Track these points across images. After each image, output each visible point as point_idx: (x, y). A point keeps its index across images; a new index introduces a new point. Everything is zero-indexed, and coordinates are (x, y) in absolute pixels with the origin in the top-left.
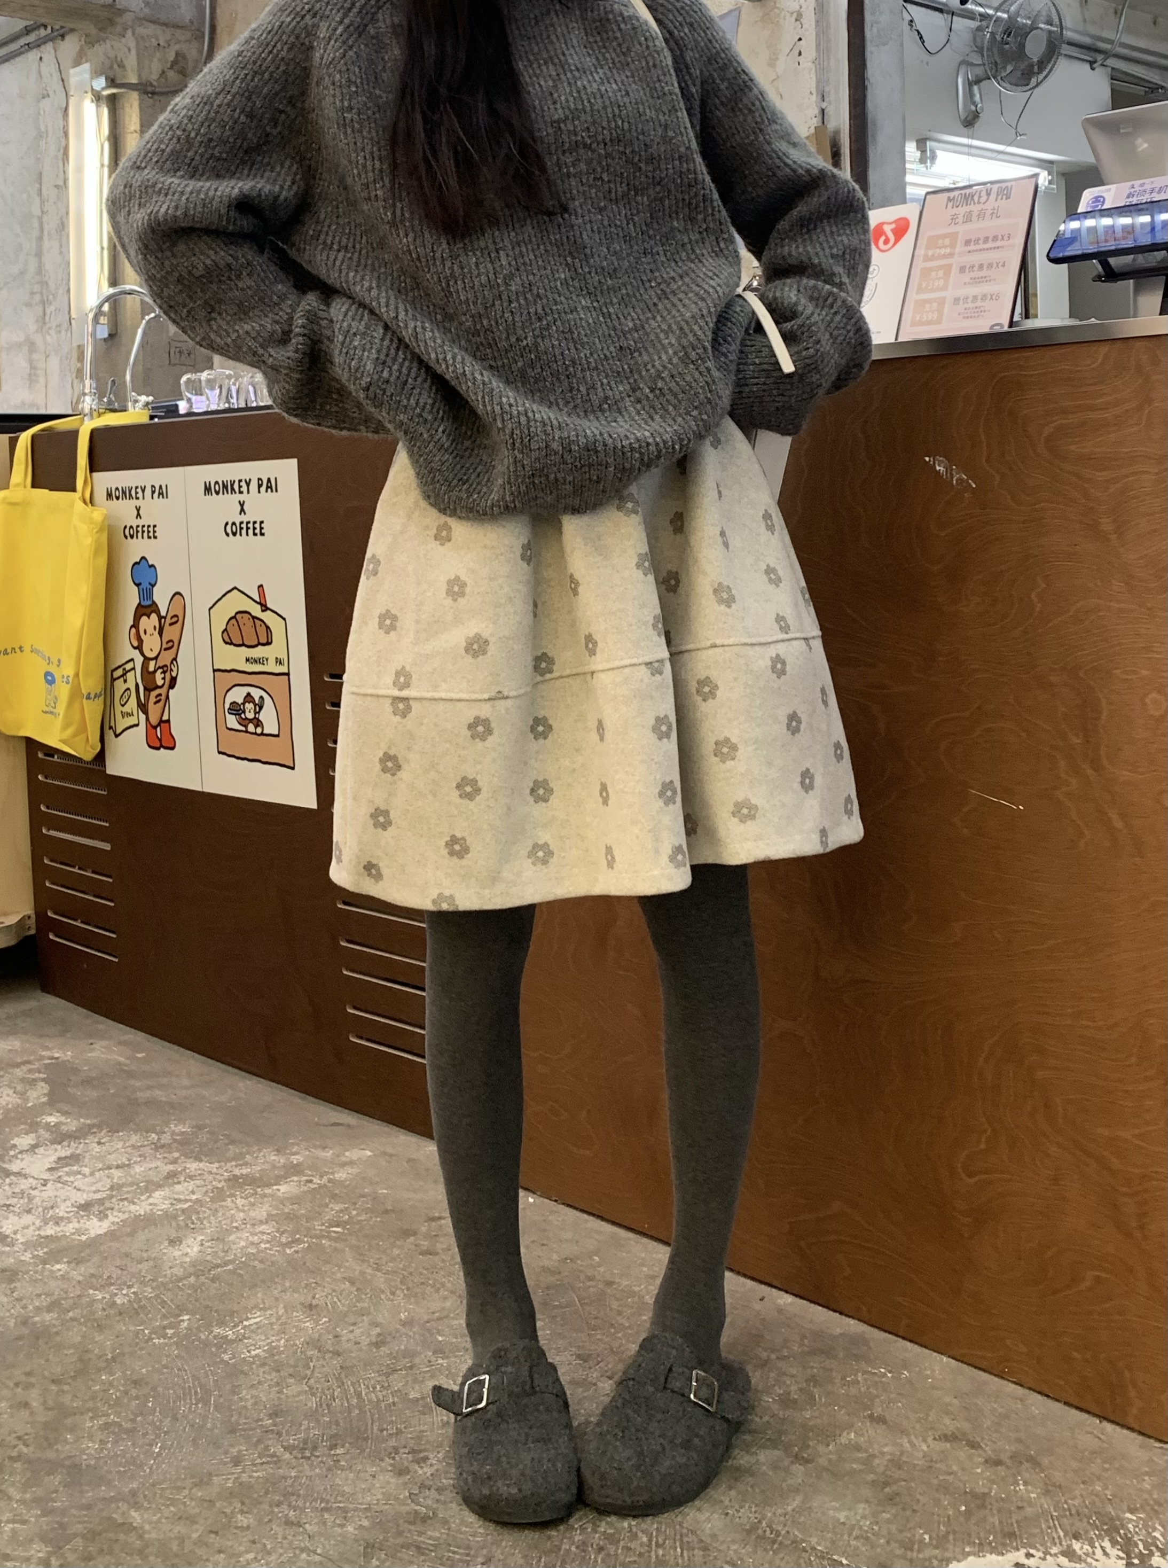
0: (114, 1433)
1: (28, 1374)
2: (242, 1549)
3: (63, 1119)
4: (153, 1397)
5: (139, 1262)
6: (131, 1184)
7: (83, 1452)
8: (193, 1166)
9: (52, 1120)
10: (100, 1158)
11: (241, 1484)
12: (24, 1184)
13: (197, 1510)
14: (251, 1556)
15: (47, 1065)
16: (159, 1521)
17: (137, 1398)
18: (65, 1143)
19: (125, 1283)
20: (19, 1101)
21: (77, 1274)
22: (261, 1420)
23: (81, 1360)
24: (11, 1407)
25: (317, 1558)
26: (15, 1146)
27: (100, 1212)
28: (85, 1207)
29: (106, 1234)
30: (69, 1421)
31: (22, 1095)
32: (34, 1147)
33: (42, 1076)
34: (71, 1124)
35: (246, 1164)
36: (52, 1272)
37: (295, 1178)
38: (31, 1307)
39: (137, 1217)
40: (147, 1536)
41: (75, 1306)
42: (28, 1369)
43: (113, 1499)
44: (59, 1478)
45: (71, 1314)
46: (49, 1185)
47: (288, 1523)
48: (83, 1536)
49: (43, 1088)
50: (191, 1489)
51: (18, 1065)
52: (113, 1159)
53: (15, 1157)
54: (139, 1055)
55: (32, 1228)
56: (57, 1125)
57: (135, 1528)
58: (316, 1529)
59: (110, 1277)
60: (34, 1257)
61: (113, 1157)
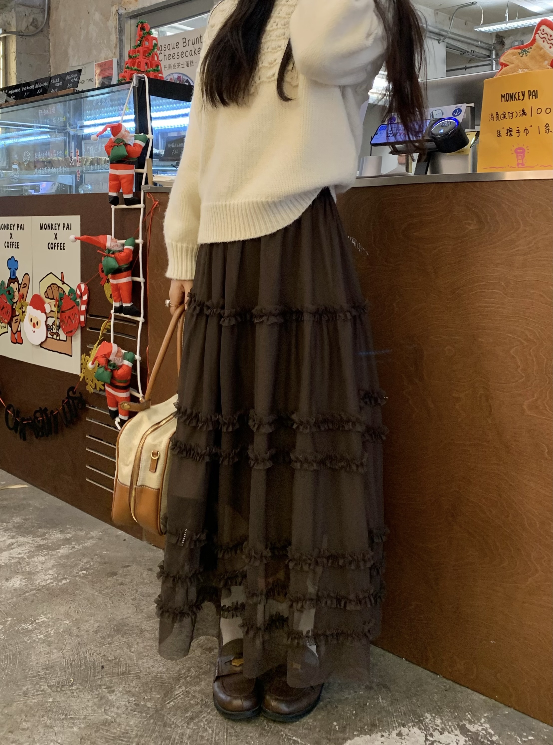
8: (21, 539)
11: (26, 706)
13: (4, 720)
22: (39, 672)
35: (46, 539)
37: (67, 546)
47: (46, 726)
50: (2, 709)
58: (59, 729)
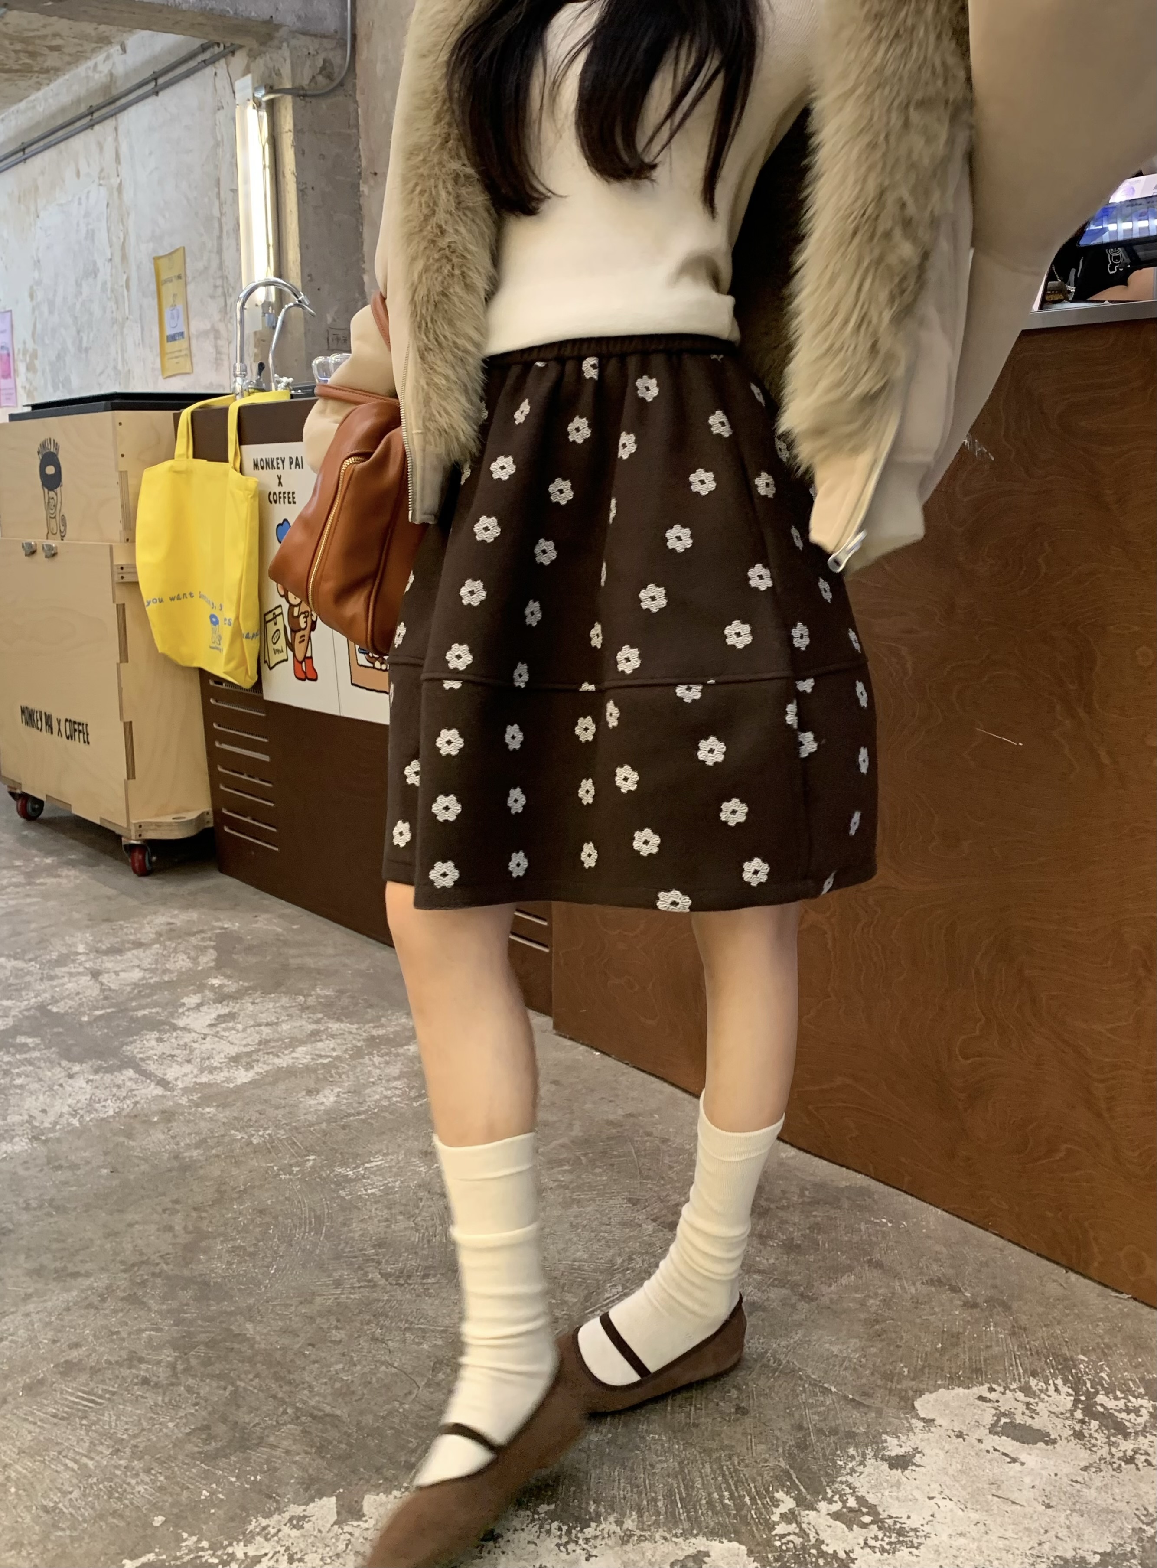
0: (238, 1255)
1: (176, 1202)
2: (333, 1360)
3: (226, 982)
4: (275, 1226)
5: (277, 1108)
6: (276, 1041)
7: (212, 1271)
8: (335, 1026)
9: (216, 982)
10: (253, 1016)
11: (338, 1304)
12: (187, 1038)
13: (300, 1325)
14: (340, 1366)
15: (217, 935)
16: (268, 1334)
17: (260, 1225)
18: (225, 1003)
19: (261, 1126)
20: (191, 965)
21: (223, 1116)
22: (366, 1249)
23: (218, 1191)
24: (158, 1230)
25: (394, 1370)
26: (184, 1004)
27: (248, 1063)
28: (235, 1059)
29: (250, 1082)
30: (204, 1244)
31: (195, 960)
32: (199, 1006)
33: (212, 943)
34: (232, 986)
35: (381, 1026)
36: (202, 1114)
38: (182, 1144)
39: (280, 1069)
40: (257, 1346)
41: (219, 1144)
42: (175, 1197)
43: (231, 1314)
44: (191, 1293)
45: (214, 1151)
46: (208, 1039)
47: (375, 1339)
48: (206, 1345)
49: (212, 954)
50: (297, 1307)
51: (194, 934)
52: (264, 1018)
53: (183, 1013)
54: (295, 927)
55: (190, 1076)
56: (221, 986)
57: (248, 1339)
58: (397, 1345)
59: (250, 1120)
60: (190, 1100)
61: (264, 1015)
